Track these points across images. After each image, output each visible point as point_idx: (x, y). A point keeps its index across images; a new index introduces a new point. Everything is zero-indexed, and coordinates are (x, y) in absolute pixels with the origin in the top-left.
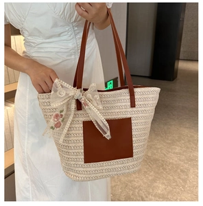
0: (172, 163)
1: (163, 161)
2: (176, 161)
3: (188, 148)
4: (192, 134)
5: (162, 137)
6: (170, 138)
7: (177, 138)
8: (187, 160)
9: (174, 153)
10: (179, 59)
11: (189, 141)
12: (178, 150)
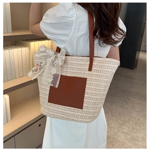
0: (120, 141)
1: (113, 138)
2: (123, 139)
3: (134, 129)
4: (139, 117)
5: (116, 117)
6: (122, 119)
7: (127, 120)
8: (131, 139)
9: (123, 132)
10: (140, 51)
11: (136, 123)
12: (126, 130)
